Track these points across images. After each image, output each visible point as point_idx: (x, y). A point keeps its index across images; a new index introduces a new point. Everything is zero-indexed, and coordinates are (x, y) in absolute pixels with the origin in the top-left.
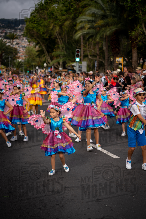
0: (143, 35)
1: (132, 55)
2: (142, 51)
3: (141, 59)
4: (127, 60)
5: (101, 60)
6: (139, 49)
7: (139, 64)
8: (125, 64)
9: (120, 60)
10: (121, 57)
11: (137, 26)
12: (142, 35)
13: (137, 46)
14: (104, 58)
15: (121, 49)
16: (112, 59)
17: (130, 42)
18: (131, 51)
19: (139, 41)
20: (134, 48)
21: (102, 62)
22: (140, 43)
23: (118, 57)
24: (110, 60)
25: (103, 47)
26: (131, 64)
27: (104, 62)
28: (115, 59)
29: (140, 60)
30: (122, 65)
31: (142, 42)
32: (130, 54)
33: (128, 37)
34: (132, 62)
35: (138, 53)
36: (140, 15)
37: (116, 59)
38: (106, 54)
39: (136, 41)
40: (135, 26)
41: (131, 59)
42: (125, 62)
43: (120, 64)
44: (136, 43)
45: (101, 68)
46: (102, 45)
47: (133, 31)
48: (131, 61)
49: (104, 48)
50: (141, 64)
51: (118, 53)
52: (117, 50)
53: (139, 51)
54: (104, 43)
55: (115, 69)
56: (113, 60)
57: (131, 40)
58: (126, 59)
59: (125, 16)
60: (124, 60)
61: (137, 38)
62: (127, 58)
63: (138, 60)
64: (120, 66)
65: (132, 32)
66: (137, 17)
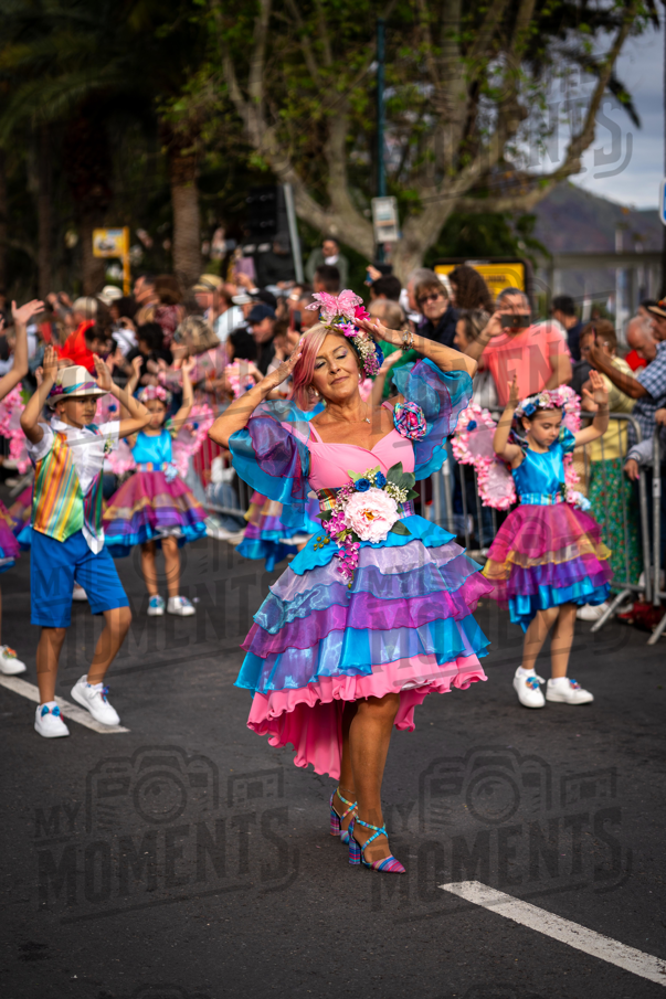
0: (228, 117)
1: (170, 217)
2: (221, 194)
3: (219, 234)
4: (148, 243)
5: (16, 243)
6: (207, 183)
7: (206, 261)
8: (136, 262)
9: (111, 241)
10: (116, 225)
11: (195, 70)
12: (220, 114)
13: (197, 173)
14: (33, 234)
15: (118, 187)
16: (72, 239)
17: (164, 150)
18: (166, 197)
19: (209, 147)
20: (183, 181)
21: (21, 254)
22: (212, 157)
23: (101, 225)
24: (64, 242)
25: (24, 181)
26: (169, 257)
27: (29, 249)
28: (84, 240)
29: (210, 239)
30: (121, 267)
31: (223, 151)
32: (165, 210)
33: (155, 130)
34: (172, 249)
35: (203, 206)
36: (212, 18)
37: (90, 238)
38: (43, 213)
39: (189, 144)
40: (187, 70)
41: (170, 234)
42: (137, 251)
43: (114, 261)
44: (193, 155)
45: (17, 284)
46: (23, 168)
47: (179, 94)
48: (166, 244)
49: (34, 184)
50: (218, 257)
51: (104, 209)
52: (97, 190)
53: (207, 197)
54: (30, 156)
55: (88, 285)
56: (80, 242)
57: (166, 143)
58: (142, 234)
59: (135, 20)
60: (133, 241)
61: (196, 132)
62: (146, 228)
63: (202, 241)
64: (113, 272)
65: (172, 100)
66: (196, 26)
